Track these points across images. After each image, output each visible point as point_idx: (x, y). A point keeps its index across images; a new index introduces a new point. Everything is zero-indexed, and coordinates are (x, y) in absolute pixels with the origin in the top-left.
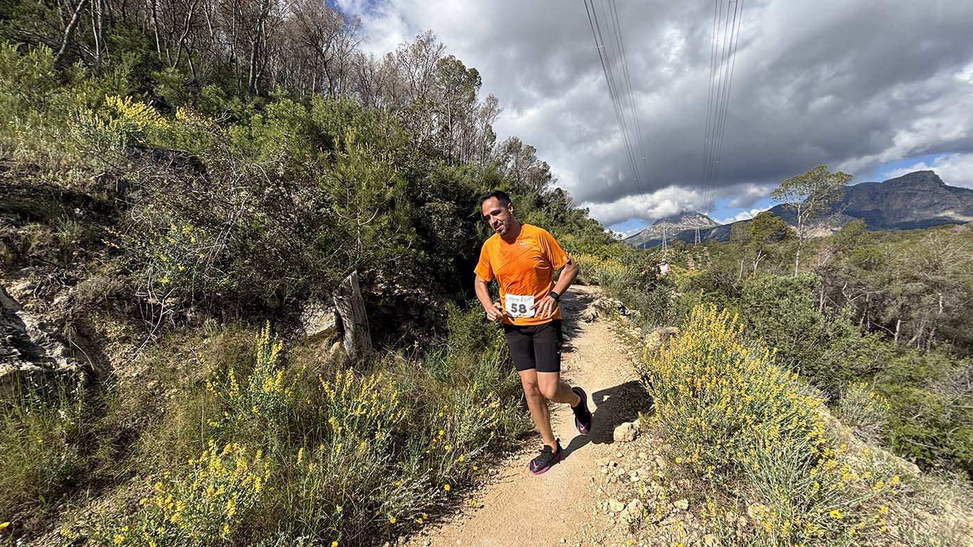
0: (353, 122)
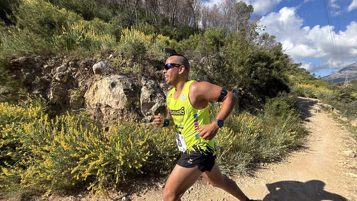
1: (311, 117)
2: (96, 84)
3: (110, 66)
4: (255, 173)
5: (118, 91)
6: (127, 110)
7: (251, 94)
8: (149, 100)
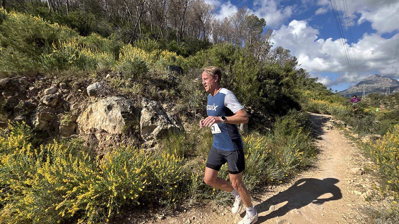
1: (323, 134)
2: (90, 107)
3: (107, 87)
4: (262, 197)
5: (115, 114)
6: (126, 134)
7: (260, 112)
8: (149, 123)
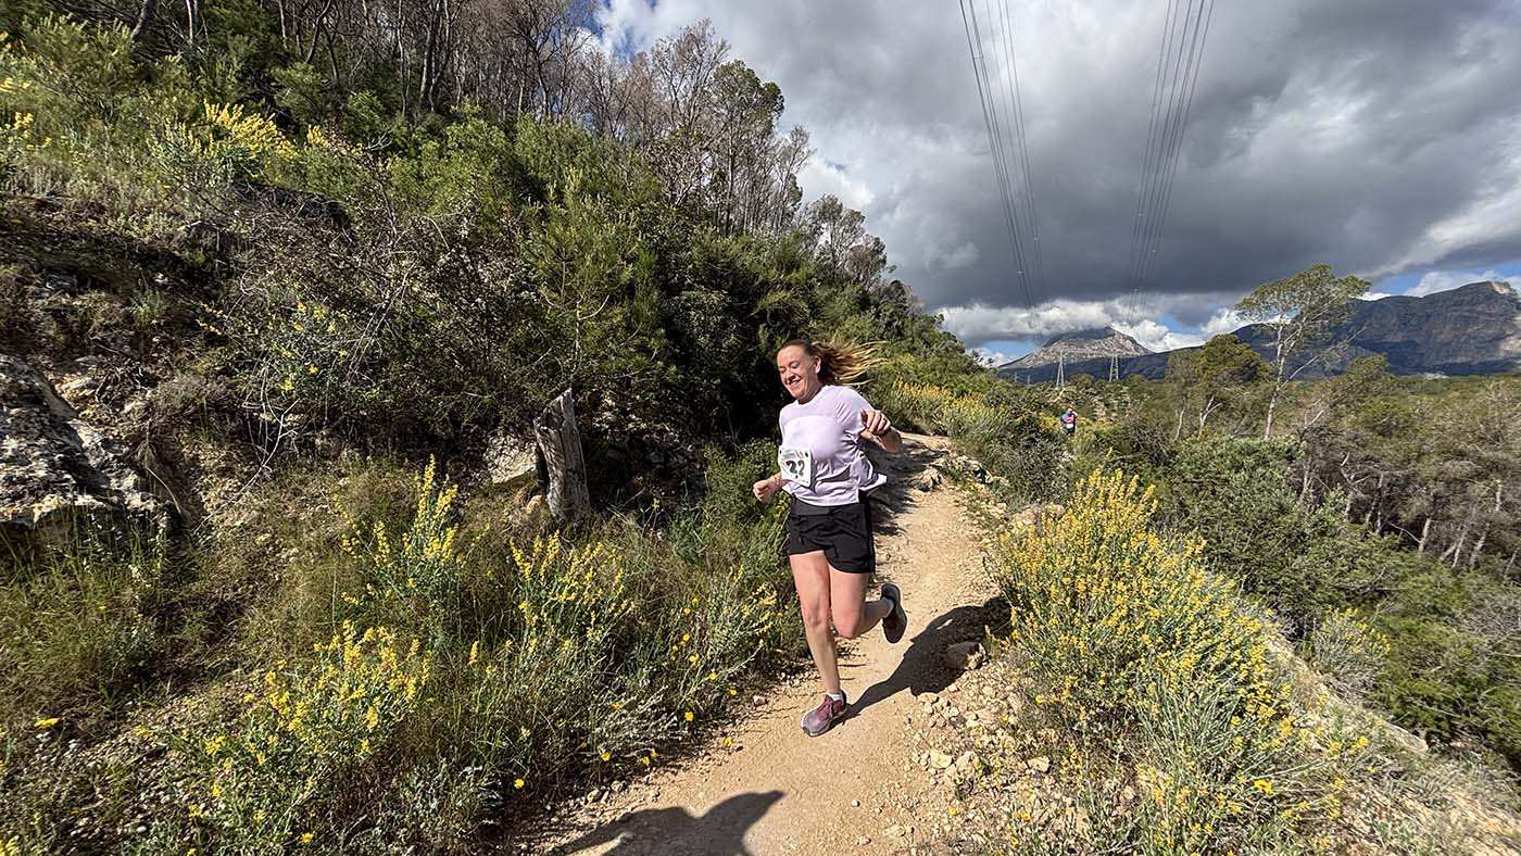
0: (577, 160)
1: (902, 512)
